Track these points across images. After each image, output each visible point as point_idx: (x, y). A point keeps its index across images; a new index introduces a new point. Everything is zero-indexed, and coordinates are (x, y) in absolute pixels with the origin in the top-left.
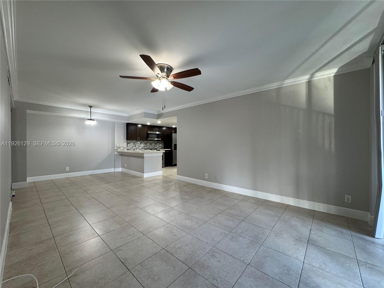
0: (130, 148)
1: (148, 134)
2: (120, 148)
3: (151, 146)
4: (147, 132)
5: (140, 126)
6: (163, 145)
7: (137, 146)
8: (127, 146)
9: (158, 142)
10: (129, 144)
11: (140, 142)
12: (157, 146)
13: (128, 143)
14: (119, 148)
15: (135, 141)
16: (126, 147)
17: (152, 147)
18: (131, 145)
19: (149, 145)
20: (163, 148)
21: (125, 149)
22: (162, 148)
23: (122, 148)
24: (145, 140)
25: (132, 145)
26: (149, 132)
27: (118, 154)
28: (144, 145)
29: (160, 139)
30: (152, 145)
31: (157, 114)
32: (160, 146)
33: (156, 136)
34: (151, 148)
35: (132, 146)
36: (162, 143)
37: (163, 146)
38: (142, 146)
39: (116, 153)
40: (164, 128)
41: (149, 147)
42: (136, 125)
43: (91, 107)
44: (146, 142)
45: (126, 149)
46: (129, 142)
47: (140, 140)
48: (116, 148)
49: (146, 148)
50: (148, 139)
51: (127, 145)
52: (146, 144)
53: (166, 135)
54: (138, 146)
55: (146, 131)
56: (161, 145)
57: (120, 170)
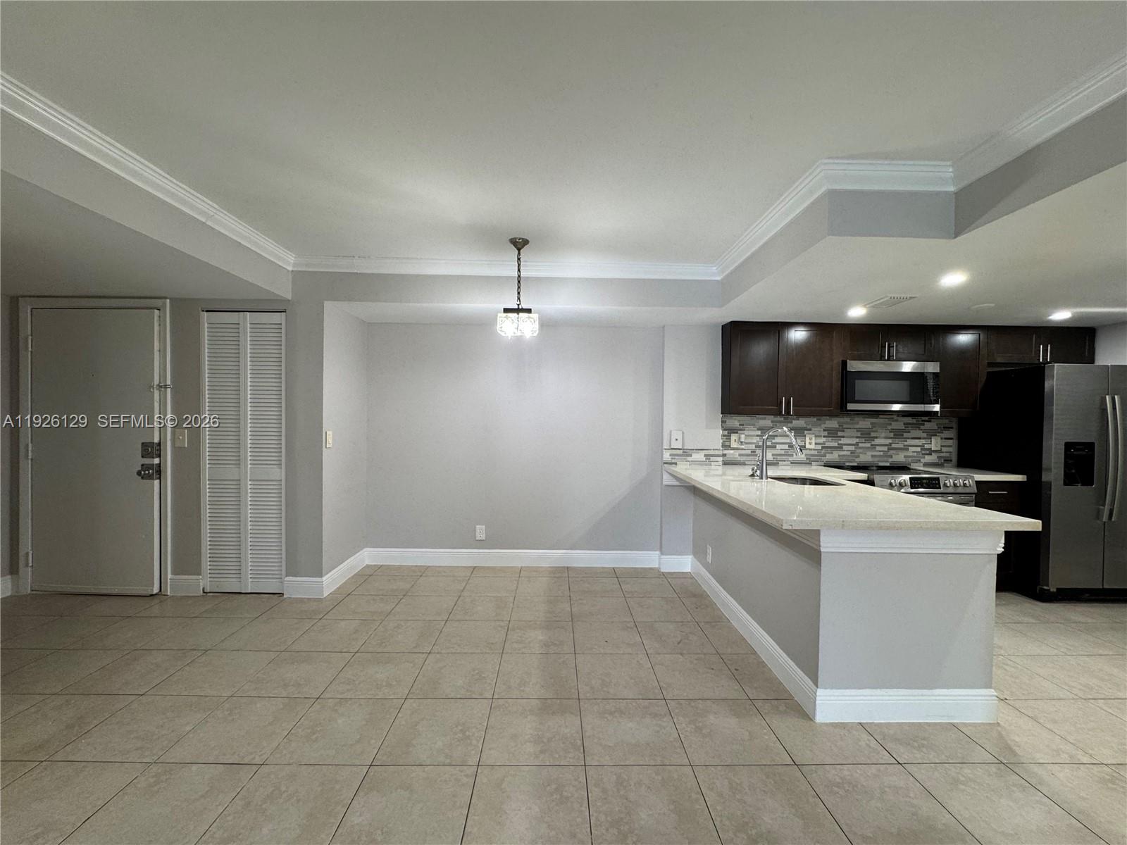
0: (744, 458)
1: (847, 380)
2: (691, 456)
3: (868, 445)
4: (844, 364)
5: (798, 335)
6: (950, 442)
7: (778, 447)
8: (726, 446)
9: (917, 426)
10: (734, 437)
11: (800, 423)
12: (906, 448)
13: (730, 431)
14: (686, 453)
15: (767, 421)
16: (717, 452)
17: (872, 456)
18: (748, 437)
19: (857, 444)
20: (954, 458)
21: (712, 459)
22: (948, 461)
23: (700, 456)
24: (831, 415)
25: (755, 440)
26: (855, 366)
27: (677, 483)
28: (822, 440)
29: (937, 408)
30: (877, 441)
31: (952, 189)
32: (930, 452)
33: (903, 386)
34: (865, 458)
35: (753, 447)
36: (947, 428)
37: (951, 449)
38: (813, 446)
39: (667, 480)
40: (964, 339)
41: (852, 452)
42: (778, 328)
43: (519, 244)
44: (833, 423)
45: (720, 459)
46: (734, 421)
47: (798, 415)
48: (667, 456)
49: (834, 457)
50: (851, 406)
51: (727, 437)
52: (832, 433)
53: (983, 378)
54: (786, 447)
55: (837, 360)
56: (935, 444)
57: (685, 563)
